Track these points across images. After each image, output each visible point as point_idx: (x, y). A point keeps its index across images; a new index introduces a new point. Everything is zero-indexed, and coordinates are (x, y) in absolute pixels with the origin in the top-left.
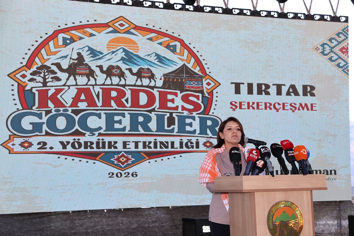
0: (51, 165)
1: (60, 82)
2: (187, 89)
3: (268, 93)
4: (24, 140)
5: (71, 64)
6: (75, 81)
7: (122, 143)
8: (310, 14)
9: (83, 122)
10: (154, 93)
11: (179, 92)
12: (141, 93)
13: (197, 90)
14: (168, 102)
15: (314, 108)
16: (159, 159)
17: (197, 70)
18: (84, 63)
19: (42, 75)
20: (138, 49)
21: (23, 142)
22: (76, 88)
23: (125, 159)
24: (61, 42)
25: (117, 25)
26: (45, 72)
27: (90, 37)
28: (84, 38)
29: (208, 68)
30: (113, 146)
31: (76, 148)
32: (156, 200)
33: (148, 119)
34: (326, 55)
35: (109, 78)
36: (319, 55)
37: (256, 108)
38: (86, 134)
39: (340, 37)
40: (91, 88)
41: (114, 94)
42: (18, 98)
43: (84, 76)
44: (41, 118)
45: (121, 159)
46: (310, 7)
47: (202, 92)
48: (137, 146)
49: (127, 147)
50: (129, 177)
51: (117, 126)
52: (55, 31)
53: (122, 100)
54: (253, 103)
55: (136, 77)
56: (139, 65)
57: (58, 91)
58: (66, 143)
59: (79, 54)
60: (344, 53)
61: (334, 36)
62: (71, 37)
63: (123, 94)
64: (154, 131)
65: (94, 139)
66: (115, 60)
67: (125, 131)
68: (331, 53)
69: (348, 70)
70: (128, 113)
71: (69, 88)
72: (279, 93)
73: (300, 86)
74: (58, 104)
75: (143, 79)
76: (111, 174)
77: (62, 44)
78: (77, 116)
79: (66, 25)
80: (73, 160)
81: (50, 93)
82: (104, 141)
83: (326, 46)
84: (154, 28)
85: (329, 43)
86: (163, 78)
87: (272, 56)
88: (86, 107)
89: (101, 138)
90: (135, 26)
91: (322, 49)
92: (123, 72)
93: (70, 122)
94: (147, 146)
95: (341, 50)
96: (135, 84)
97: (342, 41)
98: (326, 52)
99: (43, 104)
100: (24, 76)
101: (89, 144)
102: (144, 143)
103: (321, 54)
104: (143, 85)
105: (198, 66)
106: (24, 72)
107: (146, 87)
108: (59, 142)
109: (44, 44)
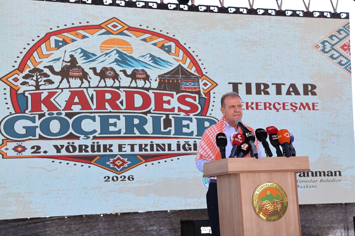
0: (44, 169)
1: (53, 85)
2: (183, 90)
3: (267, 93)
4: (17, 144)
5: (64, 66)
6: (68, 84)
7: (118, 146)
8: (309, 11)
9: (77, 125)
10: (150, 95)
11: (174, 93)
12: (136, 95)
13: (193, 91)
14: (164, 104)
15: (316, 108)
16: (155, 162)
17: (193, 70)
18: (77, 65)
19: (35, 78)
20: (132, 51)
21: (16, 147)
22: (69, 91)
23: (121, 163)
24: (53, 45)
25: (109, 26)
26: (38, 75)
27: (82, 39)
28: (76, 40)
29: (205, 68)
30: (108, 149)
31: (70, 152)
32: (153, 204)
33: (144, 121)
34: (327, 52)
35: (102, 80)
36: (320, 53)
37: (255, 108)
38: (80, 137)
39: (341, 34)
40: (85, 90)
41: (108, 96)
42: (11, 102)
43: (77, 79)
44: (34, 122)
45: (117, 163)
46: (309, 4)
47: (199, 93)
48: (132, 149)
49: (123, 150)
50: (125, 180)
51: (112, 128)
52: (47, 34)
53: (117, 102)
54: (252, 103)
55: (130, 79)
56: (134, 66)
57: (51, 94)
58: (60, 147)
59: (72, 56)
60: (345, 50)
61: (335, 33)
62: (63, 39)
63: (118, 96)
64: (150, 133)
65: (89, 142)
66: (109, 62)
67: (120, 134)
68: (332, 51)
69: (350, 68)
70: (123, 116)
71: (62, 91)
72: (279, 92)
73: (300, 85)
74: (51, 107)
75: (137, 81)
76: (107, 178)
77: (54, 47)
78: (70, 119)
79: (58, 27)
80: (68, 164)
81: (43, 96)
82: (99, 144)
83: (326, 44)
84: (148, 29)
85: (330, 40)
86: (158, 79)
87: (271, 55)
88: (80, 110)
89: (96, 141)
90: (128, 27)
91: (322, 47)
92: (117, 74)
93: (64, 126)
95: (342, 47)
96: (130, 85)
97: (343, 38)
98: (326, 50)
99: (36, 107)
100: (16, 80)
101: (84, 147)
102: (140, 146)
103: (321, 51)
104: (138, 86)
105: (194, 67)
106: (16, 76)
107: (141, 89)
108: (53, 145)
109: (37, 46)
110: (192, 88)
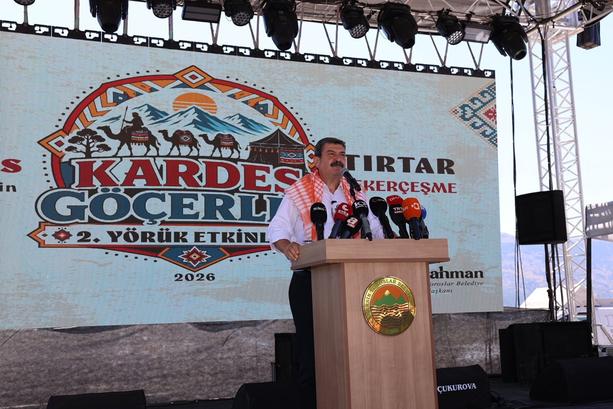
0: (95, 262)
1: (109, 152)
2: (283, 163)
3: (391, 170)
4: (59, 229)
5: (124, 128)
6: (129, 151)
7: (194, 234)
8: (445, 66)
9: (140, 206)
10: (238, 168)
11: (271, 167)
12: (219, 168)
13: (296, 165)
14: (256, 180)
15: (453, 190)
16: (244, 257)
17: (296, 138)
18: (142, 126)
19: (85, 142)
20: (216, 110)
21: (57, 232)
22: (131, 160)
23: (197, 256)
24: (110, 99)
25: (187, 77)
26: (89, 138)
27: (150, 92)
28: (142, 94)
29: (311, 135)
30: (181, 238)
31: (130, 241)
32: (240, 312)
33: (229, 203)
34: (468, 120)
35: (175, 148)
36: (458, 120)
37: (375, 189)
38: (144, 221)
39: (485, 97)
40: (152, 160)
41: (183, 168)
42: (52, 173)
43: (142, 145)
44: (83, 200)
45: (192, 256)
46: (445, 57)
47: (303, 167)
48: (213, 239)
49: (201, 240)
50: (203, 280)
51: (186, 211)
52: (103, 84)
53: (194, 176)
54: (372, 182)
55: (213, 146)
56: (217, 129)
57: (106, 164)
58: (116, 234)
59: (135, 115)
60: (490, 117)
61: (477, 95)
62: (124, 92)
63: (196, 169)
64: (238, 218)
65: (155, 229)
66: (185, 123)
67: (198, 219)
68: (474, 118)
69: (496, 140)
70: (202, 195)
71: (121, 160)
72: (406, 169)
73: (434, 160)
74: (106, 181)
75: (222, 149)
76: (178, 276)
77: (112, 102)
78: (131, 197)
79: (118, 76)
80: (126, 256)
81: (95, 167)
82: (169, 231)
83: (466, 108)
84: (237, 82)
85: (471, 104)
86: (249, 147)
87: (397, 121)
88: (145, 185)
89: (165, 227)
90: (211, 79)
91: (462, 112)
92: (195, 139)
93: (123, 206)
94: (228, 238)
95: (486, 114)
96: (212, 155)
97: (487, 102)
98: (467, 117)
99: (86, 180)
100: (60, 144)
101: (148, 235)
102: (224, 234)
103: (460, 118)
104: (223, 157)
105: (297, 133)
106: (60, 138)
107: (227, 160)
108: (108, 232)
109: (88, 101)
110: (294, 161)
